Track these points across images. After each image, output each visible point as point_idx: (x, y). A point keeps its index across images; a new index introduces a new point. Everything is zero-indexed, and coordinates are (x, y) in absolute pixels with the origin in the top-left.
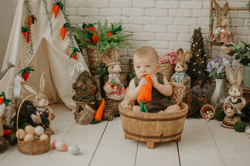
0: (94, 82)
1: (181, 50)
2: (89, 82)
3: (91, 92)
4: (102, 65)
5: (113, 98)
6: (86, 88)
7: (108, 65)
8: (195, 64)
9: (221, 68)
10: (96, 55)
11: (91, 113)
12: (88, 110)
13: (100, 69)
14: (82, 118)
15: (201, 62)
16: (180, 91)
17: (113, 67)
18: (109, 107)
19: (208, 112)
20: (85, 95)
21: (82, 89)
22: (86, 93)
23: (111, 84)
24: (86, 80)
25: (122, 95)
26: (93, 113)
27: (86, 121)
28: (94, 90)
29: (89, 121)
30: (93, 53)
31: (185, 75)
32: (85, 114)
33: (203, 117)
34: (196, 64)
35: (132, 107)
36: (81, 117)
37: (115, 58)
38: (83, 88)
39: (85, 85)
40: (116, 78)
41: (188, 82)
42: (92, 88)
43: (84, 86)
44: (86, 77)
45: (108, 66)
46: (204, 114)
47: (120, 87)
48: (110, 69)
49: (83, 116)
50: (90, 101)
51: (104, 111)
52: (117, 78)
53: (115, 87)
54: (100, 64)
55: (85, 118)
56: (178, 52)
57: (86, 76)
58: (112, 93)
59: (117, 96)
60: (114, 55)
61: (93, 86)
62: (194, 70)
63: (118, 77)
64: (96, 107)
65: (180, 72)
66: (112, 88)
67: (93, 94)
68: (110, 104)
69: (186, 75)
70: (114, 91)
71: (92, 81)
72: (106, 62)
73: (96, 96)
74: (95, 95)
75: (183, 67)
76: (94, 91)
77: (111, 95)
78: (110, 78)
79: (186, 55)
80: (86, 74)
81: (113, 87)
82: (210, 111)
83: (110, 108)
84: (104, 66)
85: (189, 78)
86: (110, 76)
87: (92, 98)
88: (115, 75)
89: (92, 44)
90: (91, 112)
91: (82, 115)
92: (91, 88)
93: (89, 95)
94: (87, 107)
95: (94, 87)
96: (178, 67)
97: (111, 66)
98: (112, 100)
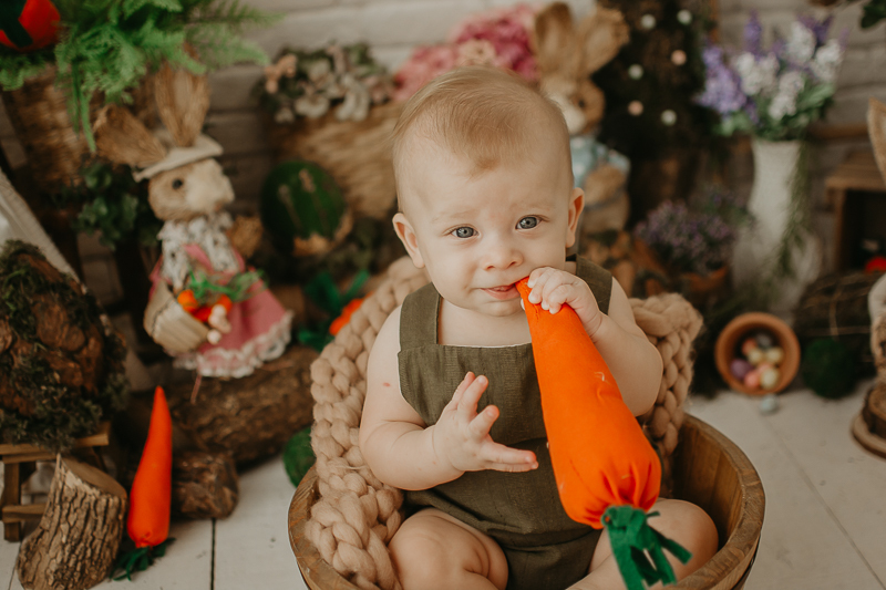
0: (79, 312)
1: (561, 12)
2: (54, 321)
3: (78, 379)
4: (108, 181)
5: (214, 369)
6: (40, 364)
7: (148, 173)
8: (636, 72)
9: (792, 82)
10: (61, 117)
11: (100, 519)
12: (77, 503)
13: (104, 210)
14: (52, 554)
15: (669, 57)
16: (675, 358)
17: (178, 184)
18: (201, 429)
19: (754, 354)
20: (39, 408)
21: (14, 375)
22: (46, 394)
23: (185, 299)
24: (27, 310)
25: (262, 339)
26: (112, 513)
27: (82, 571)
28: (88, 360)
29: (99, 563)
30: (42, 107)
31: (593, 152)
32: (64, 527)
33: (735, 384)
34: (646, 74)
35: (387, 542)
36: (43, 551)
37: (180, 122)
38: (19, 361)
39: (31, 341)
40: (208, 242)
42: (79, 350)
43: (23, 349)
44: (22, 290)
45: (146, 182)
46: (738, 366)
47: (240, 296)
48: (161, 198)
49: (56, 541)
50: (81, 433)
51: (177, 475)
52: (216, 243)
53: (217, 314)
54: (100, 176)
55: (72, 551)
56: (542, 22)
57: (26, 282)
58: (204, 346)
59: (235, 358)
60: (172, 105)
61: (77, 340)
62: (636, 108)
63: (222, 238)
64: (122, 460)
66: (197, 324)
67: (89, 386)
68: (202, 406)
69: (601, 150)
70: (213, 337)
71: (66, 306)
72: (129, 156)
73: (109, 390)
74: (101, 384)
75: (581, 104)
76: (91, 369)
77: (201, 359)
78: (173, 255)
79: (587, 35)
80: (22, 272)
81: (200, 312)
82: (765, 340)
83: (207, 435)
85: (620, 164)
86: (172, 237)
87: (87, 413)
88: (197, 226)
89: (23, 58)
90: (100, 509)
91: (47, 537)
92: (70, 355)
93: (64, 401)
94: (70, 479)
95: (86, 343)
97: (169, 179)
98: (209, 381)
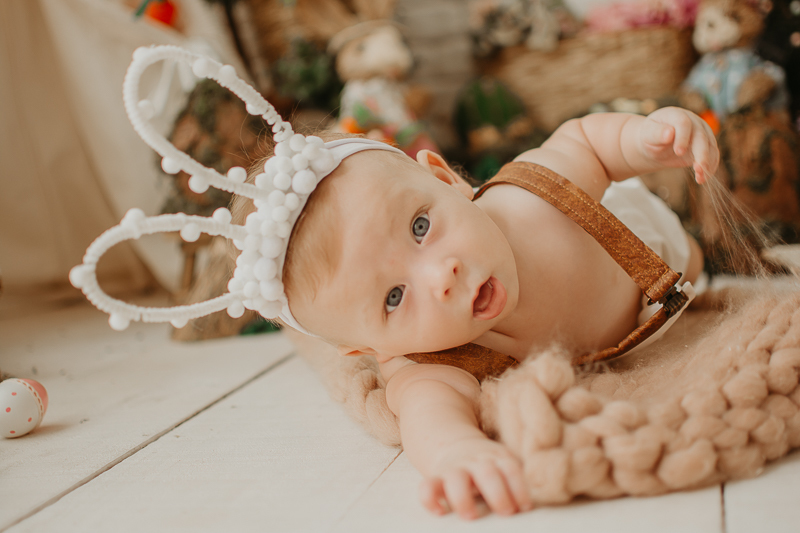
10: (286, 14)
41: (772, 93)
65: (724, 49)
75: (734, 16)
84: (316, 49)
85: (774, 73)
96: (711, 25)
